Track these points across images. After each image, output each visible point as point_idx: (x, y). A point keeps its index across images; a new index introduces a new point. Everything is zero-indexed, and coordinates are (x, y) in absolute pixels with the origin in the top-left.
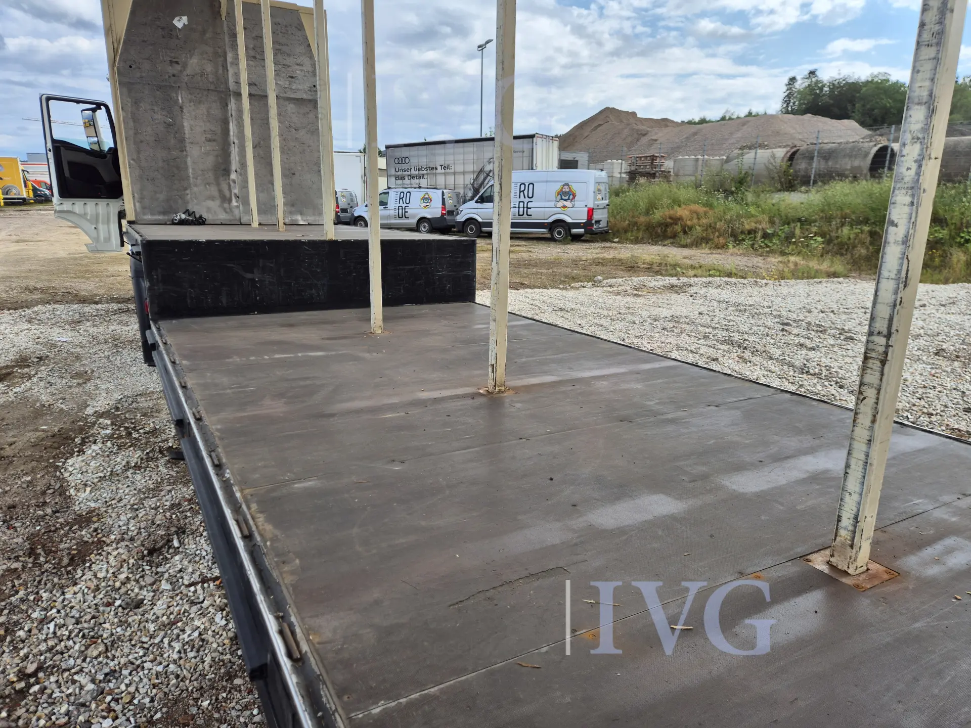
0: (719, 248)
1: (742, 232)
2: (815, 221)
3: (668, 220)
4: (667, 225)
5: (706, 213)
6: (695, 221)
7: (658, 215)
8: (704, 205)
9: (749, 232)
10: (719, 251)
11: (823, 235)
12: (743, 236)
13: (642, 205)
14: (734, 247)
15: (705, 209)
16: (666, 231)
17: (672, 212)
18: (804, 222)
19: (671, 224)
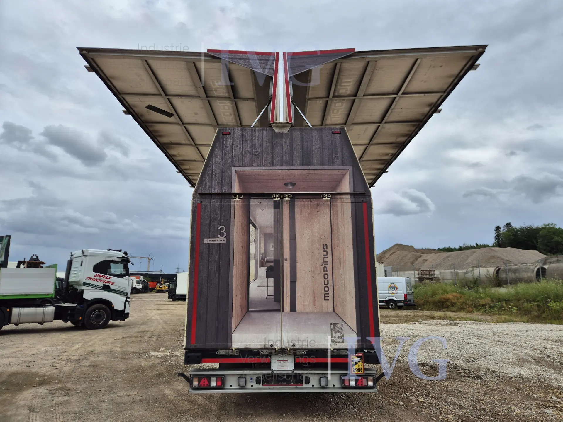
0: (470, 312)
1: (479, 306)
2: (512, 300)
3: (443, 300)
4: (443, 302)
5: (461, 297)
6: (456, 300)
7: (438, 297)
8: (460, 293)
9: (483, 305)
10: (470, 313)
11: (517, 307)
12: (480, 307)
13: (429, 293)
14: (477, 312)
15: (460, 295)
16: (443, 305)
17: (444, 296)
18: (507, 301)
19: (445, 301)
